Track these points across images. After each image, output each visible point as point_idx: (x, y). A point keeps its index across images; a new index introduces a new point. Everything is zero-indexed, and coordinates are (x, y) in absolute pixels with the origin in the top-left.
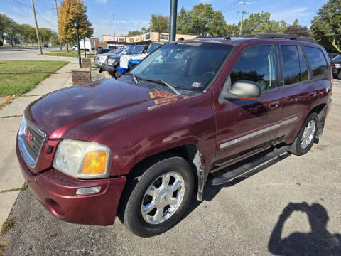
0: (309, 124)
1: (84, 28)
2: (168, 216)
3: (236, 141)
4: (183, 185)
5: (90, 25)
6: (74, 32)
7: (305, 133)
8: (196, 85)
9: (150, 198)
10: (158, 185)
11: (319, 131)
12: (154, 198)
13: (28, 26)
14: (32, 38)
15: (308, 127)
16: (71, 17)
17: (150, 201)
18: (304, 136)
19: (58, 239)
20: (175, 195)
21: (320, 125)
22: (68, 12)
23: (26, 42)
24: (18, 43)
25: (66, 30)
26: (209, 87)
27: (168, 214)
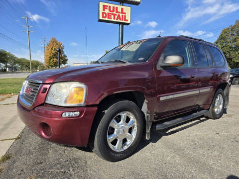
0: (218, 97)
1: (62, 58)
2: (126, 148)
3: (170, 97)
4: (135, 124)
5: (65, 56)
6: (55, 61)
7: (216, 103)
8: (142, 59)
9: (113, 130)
10: (118, 120)
11: (226, 103)
12: (116, 130)
13: (24, 59)
14: (26, 66)
15: (218, 99)
16: (54, 52)
17: (113, 132)
18: (216, 105)
19: (43, 165)
20: (130, 131)
21: (226, 99)
22: (52, 49)
23: (22, 69)
24: (17, 70)
25: (50, 60)
26: (150, 58)
27: (126, 146)
